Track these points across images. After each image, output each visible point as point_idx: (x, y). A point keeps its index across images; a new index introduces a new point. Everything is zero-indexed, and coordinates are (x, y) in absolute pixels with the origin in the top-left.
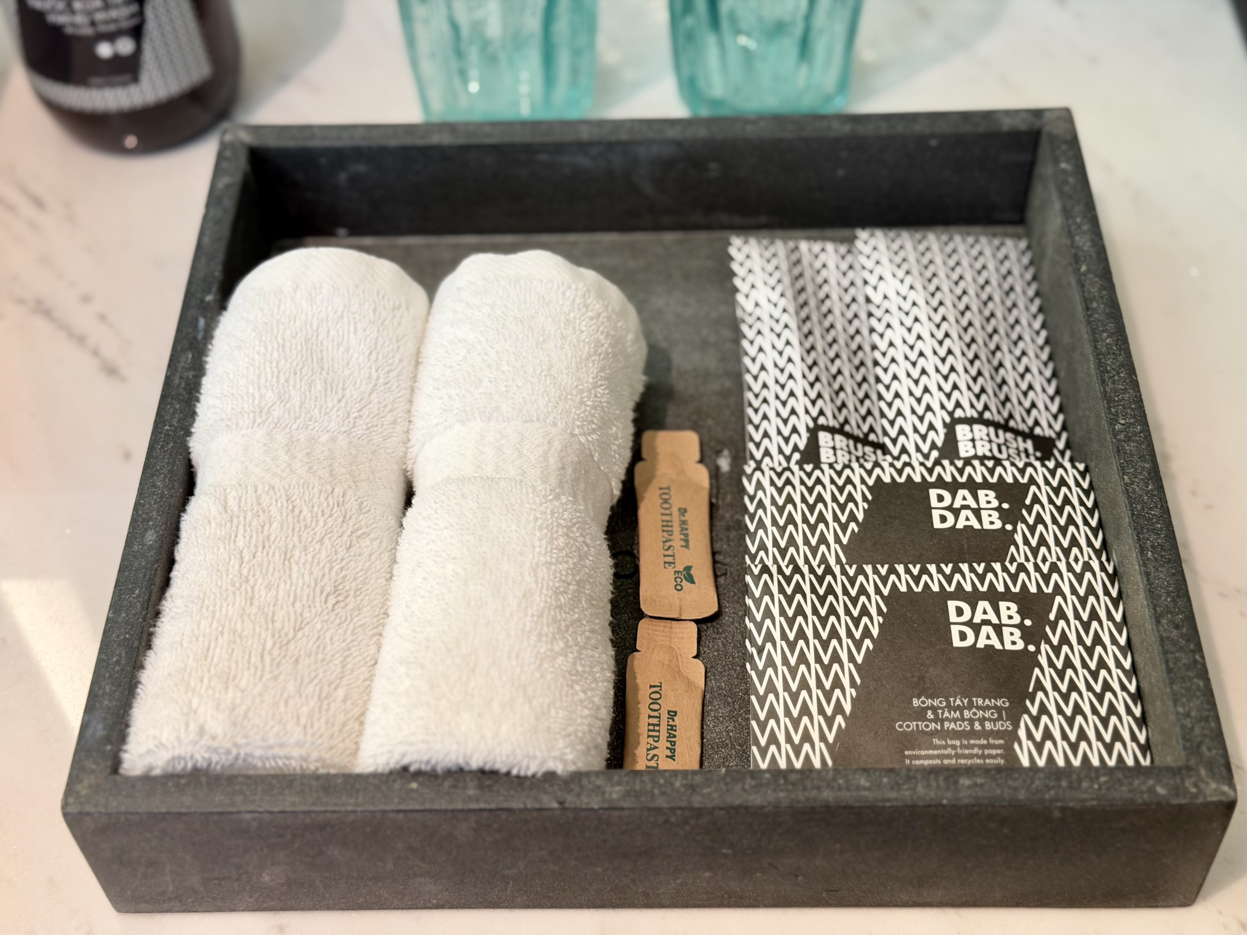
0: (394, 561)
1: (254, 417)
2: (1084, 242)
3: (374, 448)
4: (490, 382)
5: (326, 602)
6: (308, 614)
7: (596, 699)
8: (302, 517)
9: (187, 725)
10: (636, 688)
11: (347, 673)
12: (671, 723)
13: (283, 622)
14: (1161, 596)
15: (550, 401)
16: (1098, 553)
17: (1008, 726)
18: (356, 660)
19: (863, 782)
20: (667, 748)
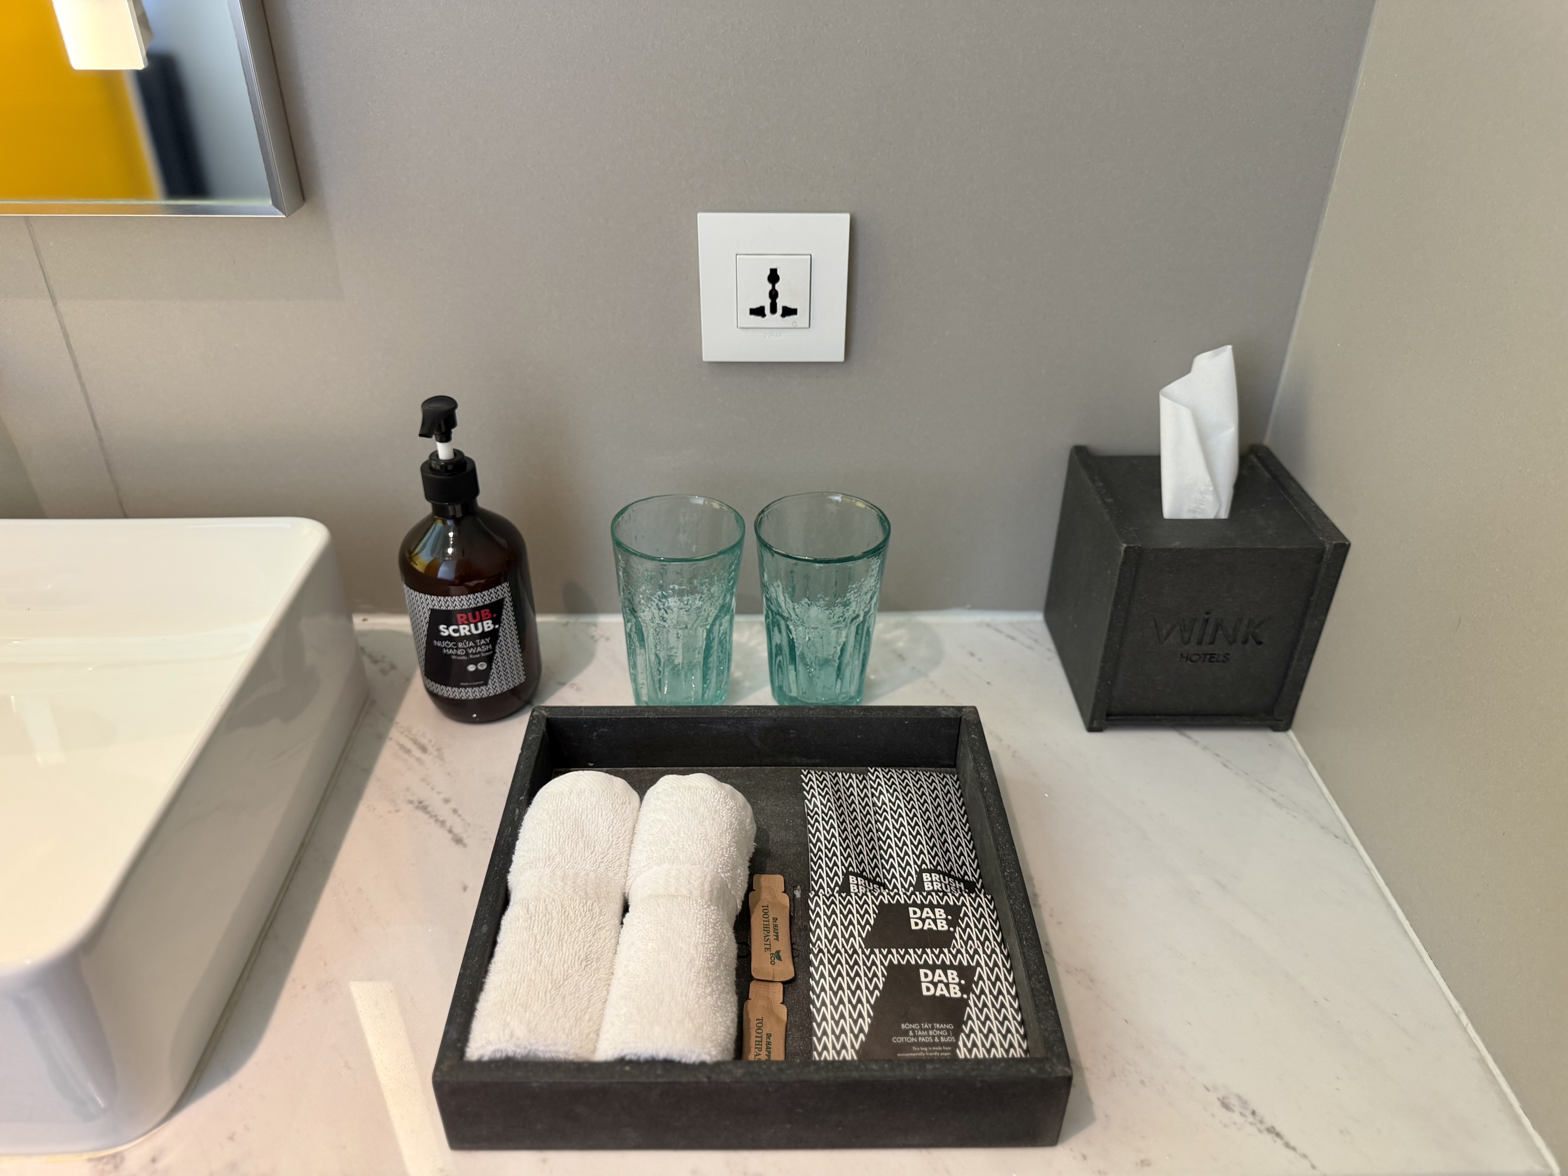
0: (618, 943)
1: (546, 862)
2: (985, 776)
3: (609, 879)
4: (674, 842)
5: (580, 965)
6: (571, 971)
7: (728, 1022)
8: (569, 917)
9: (504, 1030)
10: (749, 1020)
11: (591, 1005)
12: (768, 1040)
13: (557, 975)
14: (1031, 965)
15: (705, 853)
16: (999, 945)
17: (953, 1039)
18: (596, 998)
19: (874, 1067)
20: (766, 1055)
